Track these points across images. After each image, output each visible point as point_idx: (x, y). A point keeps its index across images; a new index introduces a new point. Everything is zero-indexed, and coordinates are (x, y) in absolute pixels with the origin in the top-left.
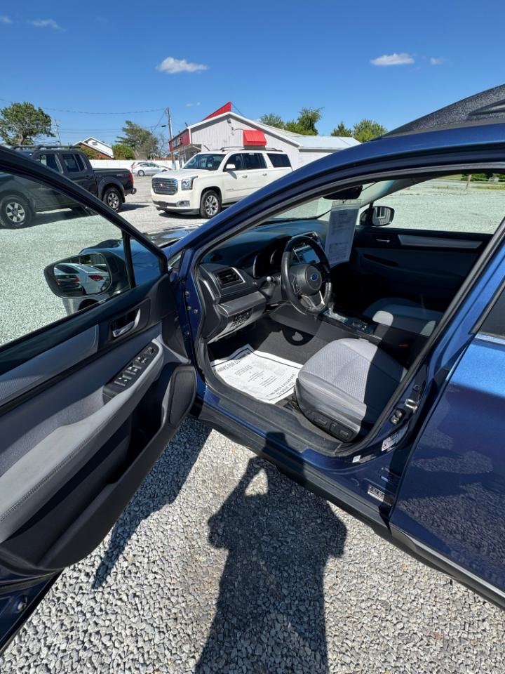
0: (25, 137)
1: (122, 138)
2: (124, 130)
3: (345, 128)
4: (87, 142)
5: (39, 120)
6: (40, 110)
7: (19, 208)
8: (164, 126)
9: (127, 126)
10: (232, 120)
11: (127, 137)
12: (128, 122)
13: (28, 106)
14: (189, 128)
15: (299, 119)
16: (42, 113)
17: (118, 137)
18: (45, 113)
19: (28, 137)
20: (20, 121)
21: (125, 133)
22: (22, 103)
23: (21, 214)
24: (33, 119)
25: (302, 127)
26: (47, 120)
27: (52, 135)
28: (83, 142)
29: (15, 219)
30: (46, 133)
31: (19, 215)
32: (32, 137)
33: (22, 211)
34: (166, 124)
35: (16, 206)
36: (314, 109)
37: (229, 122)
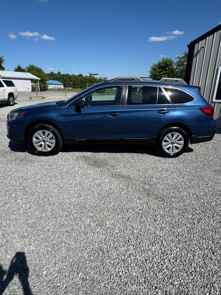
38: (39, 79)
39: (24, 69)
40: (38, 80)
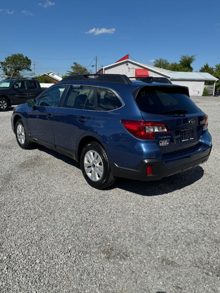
0: (15, 71)
1: (70, 72)
2: (72, 67)
3: (209, 67)
4: (48, 74)
5: (24, 62)
6: (26, 57)
7: (5, 103)
8: (93, 66)
9: (74, 65)
10: (129, 64)
11: (73, 71)
12: (75, 63)
13: (20, 56)
14: (104, 68)
15: (180, 61)
16: (27, 59)
17: (68, 71)
18: (29, 59)
19: (17, 71)
20: (14, 63)
21: (72, 69)
22: (17, 54)
23: (5, 105)
24: (22, 62)
25: (182, 66)
26: (29, 62)
27: (30, 70)
28: (46, 74)
29: (2, 107)
30: (27, 69)
31: (4, 106)
32: (19, 71)
33: (6, 104)
34: (95, 65)
35: (4, 102)
36: (190, 55)
37: (127, 65)
38: (217, 79)
39: (211, 69)
40: (215, 81)
